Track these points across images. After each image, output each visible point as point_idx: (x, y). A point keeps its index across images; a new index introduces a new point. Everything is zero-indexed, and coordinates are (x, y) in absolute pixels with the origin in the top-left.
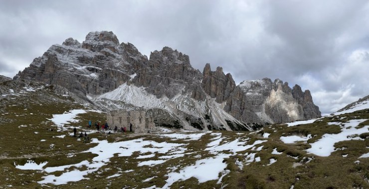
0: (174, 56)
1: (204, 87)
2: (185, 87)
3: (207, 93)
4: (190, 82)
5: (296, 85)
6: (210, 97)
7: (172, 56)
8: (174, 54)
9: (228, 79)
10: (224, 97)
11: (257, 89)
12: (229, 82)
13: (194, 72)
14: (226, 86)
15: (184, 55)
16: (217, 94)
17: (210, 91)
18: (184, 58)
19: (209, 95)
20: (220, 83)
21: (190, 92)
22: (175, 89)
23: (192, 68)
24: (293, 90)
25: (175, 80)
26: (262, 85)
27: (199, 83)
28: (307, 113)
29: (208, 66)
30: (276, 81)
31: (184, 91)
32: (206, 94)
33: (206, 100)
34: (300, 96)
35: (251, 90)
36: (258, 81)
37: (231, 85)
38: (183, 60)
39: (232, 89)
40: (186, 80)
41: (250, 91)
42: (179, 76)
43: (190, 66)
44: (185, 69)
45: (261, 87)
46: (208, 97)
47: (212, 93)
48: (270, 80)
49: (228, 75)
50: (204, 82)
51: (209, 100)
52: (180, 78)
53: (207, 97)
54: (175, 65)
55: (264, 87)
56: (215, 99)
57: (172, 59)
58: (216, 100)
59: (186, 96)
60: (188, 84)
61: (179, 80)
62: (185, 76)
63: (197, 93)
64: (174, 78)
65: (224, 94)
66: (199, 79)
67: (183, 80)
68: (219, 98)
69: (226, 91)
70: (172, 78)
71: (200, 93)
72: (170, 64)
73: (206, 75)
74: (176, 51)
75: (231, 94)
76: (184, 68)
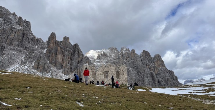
0: (11, 19)
1: (48, 57)
2: (24, 56)
3: (53, 64)
4: (32, 51)
5: (144, 51)
6: (55, 69)
7: (9, 18)
8: (11, 17)
9: (75, 50)
10: (71, 68)
11: (105, 59)
12: (77, 52)
13: (37, 41)
14: (73, 56)
15: (25, 20)
16: (64, 65)
17: (56, 61)
18: (24, 24)
19: (55, 66)
20: (67, 53)
21: (30, 62)
22: (11, 58)
23: (34, 36)
24: (141, 57)
25: (12, 47)
26: (108, 55)
27: (42, 53)
28: (160, 79)
29: (53, 36)
30: (122, 49)
31: (24, 60)
32: (50, 65)
33: (51, 72)
34: (149, 62)
35: (98, 60)
36: (104, 50)
37: (79, 56)
38: (23, 26)
39: (80, 59)
40: (26, 48)
41: (97, 62)
42: (17, 43)
43: (32, 34)
44: (25, 37)
45: (108, 56)
46: (54, 69)
47: (57, 64)
48: (116, 49)
49: (76, 45)
50: (49, 51)
51: (55, 71)
52: (19, 46)
53: (52, 68)
54: (12, 30)
55: (111, 56)
56: (62, 70)
57: (8, 21)
58: (62, 72)
59: (26, 67)
60: (29, 53)
61: (17, 47)
62: (26, 44)
63: (41, 63)
64: (10, 44)
65: (71, 64)
66: (42, 48)
67: (21, 49)
68: (66, 69)
69: (73, 62)
70: (8, 44)
71: (44, 64)
72: (6, 27)
73: (51, 45)
74: (14, 14)
75: (79, 65)
76: (24, 34)
